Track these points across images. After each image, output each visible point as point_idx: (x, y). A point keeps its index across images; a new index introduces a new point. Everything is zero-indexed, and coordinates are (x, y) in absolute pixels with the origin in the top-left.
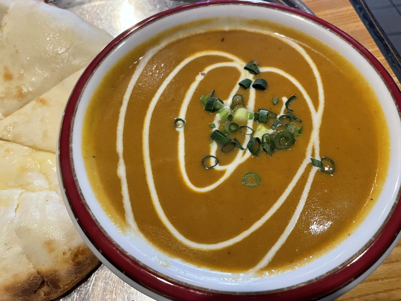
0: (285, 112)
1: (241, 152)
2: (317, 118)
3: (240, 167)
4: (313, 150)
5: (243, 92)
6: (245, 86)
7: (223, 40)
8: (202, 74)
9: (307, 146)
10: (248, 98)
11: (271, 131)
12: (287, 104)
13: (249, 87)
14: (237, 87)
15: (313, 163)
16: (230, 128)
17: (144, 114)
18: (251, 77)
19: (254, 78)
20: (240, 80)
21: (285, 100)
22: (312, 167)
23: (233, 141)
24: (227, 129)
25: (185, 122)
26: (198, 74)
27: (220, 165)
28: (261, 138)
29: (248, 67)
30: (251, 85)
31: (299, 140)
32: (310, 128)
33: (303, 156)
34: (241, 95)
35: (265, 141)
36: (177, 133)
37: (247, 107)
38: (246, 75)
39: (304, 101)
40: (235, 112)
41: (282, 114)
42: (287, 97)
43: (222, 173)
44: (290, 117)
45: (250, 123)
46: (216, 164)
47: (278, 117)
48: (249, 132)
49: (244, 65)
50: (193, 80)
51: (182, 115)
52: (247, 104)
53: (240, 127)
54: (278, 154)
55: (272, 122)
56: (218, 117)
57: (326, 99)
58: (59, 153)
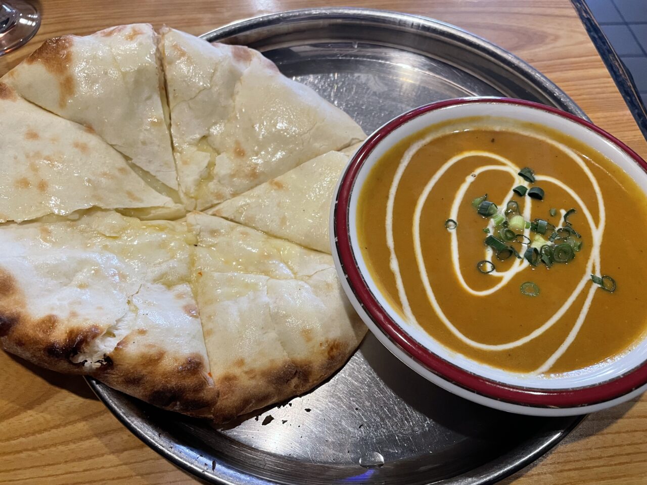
0: (563, 225)
1: (518, 261)
2: (597, 235)
3: (518, 275)
4: (594, 267)
5: (518, 198)
6: (519, 192)
7: (493, 141)
8: (472, 175)
9: (587, 262)
10: (523, 206)
11: (549, 243)
12: (565, 216)
13: (524, 195)
14: (511, 194)
15: (594, 280)
16: (506, 235)
17: (412, 212)
18: (526, 184)
19: (529, 185)
20: (515, 186)
21: (563, 212)
22: (592, 283)
23: (510, 249)
24: (502, 236)
25: (457, 223)
26: (468, 174)
27: (497, 271)
28: (539, 249)
29: (523, 173)
30: (527, 194)
31: (579, 255)
32: (590, 245)
33: (583, 272)
34: (516, 202)
35: (543, 252)
36: (450, 234)
37: (523, 215)
38: (520, 182)
39: (584, 216)
40: (510, 218)
41: (560, 226)
42: (566, 210)
43: (500, 279)
44: (568, 230)
45: (527, 233)
46: (493, 270)
47: (557, 229)
48: (526, 241)
49: (519, 171)
50: (463, 181)
51: (454, 215)
52: (523, 213)
53: (517, 236)
54: (557, 267)
55: (549, 233)
56: (492, 222)
57: (607, 216)
58: (337, 241)
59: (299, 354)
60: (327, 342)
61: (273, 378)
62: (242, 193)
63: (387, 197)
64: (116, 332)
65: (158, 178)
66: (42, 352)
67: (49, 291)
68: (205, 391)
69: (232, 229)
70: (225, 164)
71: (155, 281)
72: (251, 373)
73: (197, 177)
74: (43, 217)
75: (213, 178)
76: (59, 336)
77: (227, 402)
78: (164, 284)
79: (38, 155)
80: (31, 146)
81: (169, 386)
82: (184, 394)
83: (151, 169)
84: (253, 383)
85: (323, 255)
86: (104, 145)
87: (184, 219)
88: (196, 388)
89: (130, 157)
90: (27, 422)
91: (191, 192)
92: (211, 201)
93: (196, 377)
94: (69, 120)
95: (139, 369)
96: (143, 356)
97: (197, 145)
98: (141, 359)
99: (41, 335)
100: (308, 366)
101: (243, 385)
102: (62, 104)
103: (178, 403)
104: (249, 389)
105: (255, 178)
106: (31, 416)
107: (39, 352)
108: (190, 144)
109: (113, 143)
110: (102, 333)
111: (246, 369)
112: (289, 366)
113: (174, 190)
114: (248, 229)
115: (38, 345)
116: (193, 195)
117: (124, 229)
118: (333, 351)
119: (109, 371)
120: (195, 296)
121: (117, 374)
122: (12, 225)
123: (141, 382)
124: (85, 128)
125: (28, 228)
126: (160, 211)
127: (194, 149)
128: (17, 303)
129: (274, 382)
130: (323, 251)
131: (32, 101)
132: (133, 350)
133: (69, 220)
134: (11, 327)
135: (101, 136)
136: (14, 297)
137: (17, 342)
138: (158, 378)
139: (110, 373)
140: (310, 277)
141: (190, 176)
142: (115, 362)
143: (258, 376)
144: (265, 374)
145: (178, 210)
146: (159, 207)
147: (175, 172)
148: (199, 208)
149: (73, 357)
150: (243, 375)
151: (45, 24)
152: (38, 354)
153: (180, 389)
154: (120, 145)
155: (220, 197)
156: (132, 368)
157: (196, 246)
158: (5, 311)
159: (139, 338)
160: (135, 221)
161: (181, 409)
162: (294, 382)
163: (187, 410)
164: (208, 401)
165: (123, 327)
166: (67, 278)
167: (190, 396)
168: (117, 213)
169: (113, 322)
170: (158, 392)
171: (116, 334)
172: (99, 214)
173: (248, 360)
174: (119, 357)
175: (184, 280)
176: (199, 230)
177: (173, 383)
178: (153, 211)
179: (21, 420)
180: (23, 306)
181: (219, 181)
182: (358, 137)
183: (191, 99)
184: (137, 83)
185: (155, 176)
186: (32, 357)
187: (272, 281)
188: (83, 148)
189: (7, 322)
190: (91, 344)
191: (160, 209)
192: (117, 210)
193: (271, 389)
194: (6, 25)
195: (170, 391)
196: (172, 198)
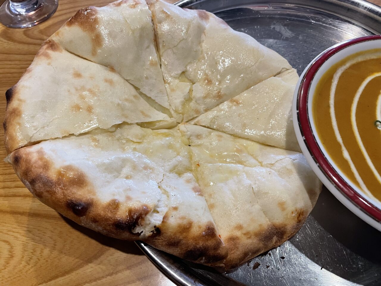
50: (379, 93)
51: (379, 118)
58: (305, 139)
59: (277, 220)
60: (296, 210)
61: (263, 237)
62: (212, 109)
63: (329, 107)
64: (159, 209)
65: (156, 101)
66: (111, 226)
67: (108, 182)
68: (221, 249)
69: (210, 133)
70: (200, 90)
71: (171, 171)
72: (247, 234)
73: (183, 99)
74: (92, 130)
75: (192, 100)
76: (122, 214)
77: (234, 255)
78: (176, 173)
79: (83, 88)
80: (78, 82)
81: (198, 246)
82: (208, 252)
83: (152, 95)
84: (249, 241)
85: (276, 149)
86: (123, 80)
87: (177, 128)
88: (215, 247)
89: (139, 88)
90: (89, 272)
91: (179, 110)
92: (193, 115)
93: (215, 239)
94: (98, 64)
95: (178, 235)
96: (180, 226)
97: (179, 78)
98: (179, 228)
99: (110, 215)
100: (284, 228)
101: (244, 243)
102: (94, 53)
103: (204, 258)
104: (248, 246)
105: (220, 98)
106: (92, 267)
107: (109, 227)
108: (175, 78)
109: (128, 79)
110: (151, 210)
111: (244, 232)
112: (271, 228)
113: (167, 109)
114: (221, 133)
115: (108, 221)
116: (181, 112)
117: (143, 137)
118: (300, 217)
119: (157, 237)
120: (197, 180)
121: (162, 239)
122: (72, 137)
123: (179, 244)
124: (109, 69)
125: (83, 139)
126: (162, 123)
127: (177, 81)
128: (90, 192)
129: (263, 240)
130: (276, 146)
131: (73, 52)
132: (173, 222)
133: (109, 132)
134: (87, 209)
135: (120, 74)
136: (87, 188)
137: (93, 220)
138: (190, 241)
139: (157, 239)
140: (272, 165)
141: (177, 99)
142: (162, 231)
143: (252, 237)
144: (257, 235)
145: (173, 122)
146: (161, 121)
147: (167, 96)
148: (184, 121)
149: (133, 229)
150: (243, 235)
151: (61, 4)
152: (108, 228)
153: (206, 248)
154: (132, 80)
155: (198, 112)
156: (173, 235)
157: (190, 146)
158: (83, 198)
159: (174, 213)
160: (149, 131)
161: (205, 262)
162: (275, 239)
163: (208, 262)
164: (223, 256)
165: (162, 205)
166: (117, 172)
167: (211, 252)
168: (138, 126)
169: (156, 202)
170: (191, 251)
171: (159, 211)
172: (126, 126)
173: (245, 226)
174: (165, 228)
175: (188, 169)
176: (189, 135)
177: (201, 244)
178: (157, 124)
179: (85, 270)
180: (94, 194)
181: (196, 102)
182: (286, 67)
183: (175, 46)
184: (141, 37)
185: (154, 100)
186: (103, 230)
187: (246, 168)
188: (110, 82)
189: (85, 206)
190: (145, 219)
191: (162, 122)
192: (138, 124)
193: (261, 245)
194: (36, 5)
195: (198, 250)
196: (167, 114)
